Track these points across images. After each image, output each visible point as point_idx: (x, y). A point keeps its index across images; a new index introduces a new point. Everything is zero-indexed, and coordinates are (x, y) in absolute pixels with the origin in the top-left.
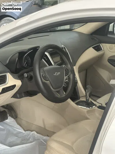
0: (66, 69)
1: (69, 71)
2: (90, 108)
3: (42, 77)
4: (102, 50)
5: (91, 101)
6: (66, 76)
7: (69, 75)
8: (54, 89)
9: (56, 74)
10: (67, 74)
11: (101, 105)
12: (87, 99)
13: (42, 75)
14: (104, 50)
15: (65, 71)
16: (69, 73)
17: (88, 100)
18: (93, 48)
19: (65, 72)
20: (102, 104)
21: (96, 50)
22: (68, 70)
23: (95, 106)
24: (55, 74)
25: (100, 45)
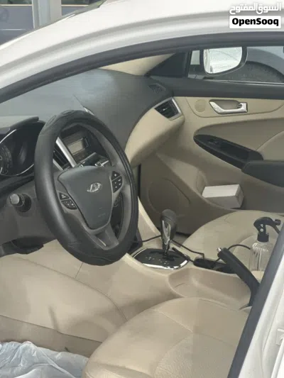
0: (114, 173)
1: (121, 178)
2: (175, 267)
3: (60, 201)
4: (177, 112)
5: (173, 249)
6: (115, 190)
7: (122, 189)
8: (91, 228)
9: (93, 188)
10: (117, 185)
11: (200, 256)
12: (164, 245)
13: (60, 194)
14: (182, 114)
15: (112, 179)
16: (121, 182)
17: (169, 247)
18: (156, 109)
19: (111, 181)
20: (202, 254)
21: (164, 115)
22: (118, 174)
23: (186, 262)
24: (89, 189)
25: (171, 102)
